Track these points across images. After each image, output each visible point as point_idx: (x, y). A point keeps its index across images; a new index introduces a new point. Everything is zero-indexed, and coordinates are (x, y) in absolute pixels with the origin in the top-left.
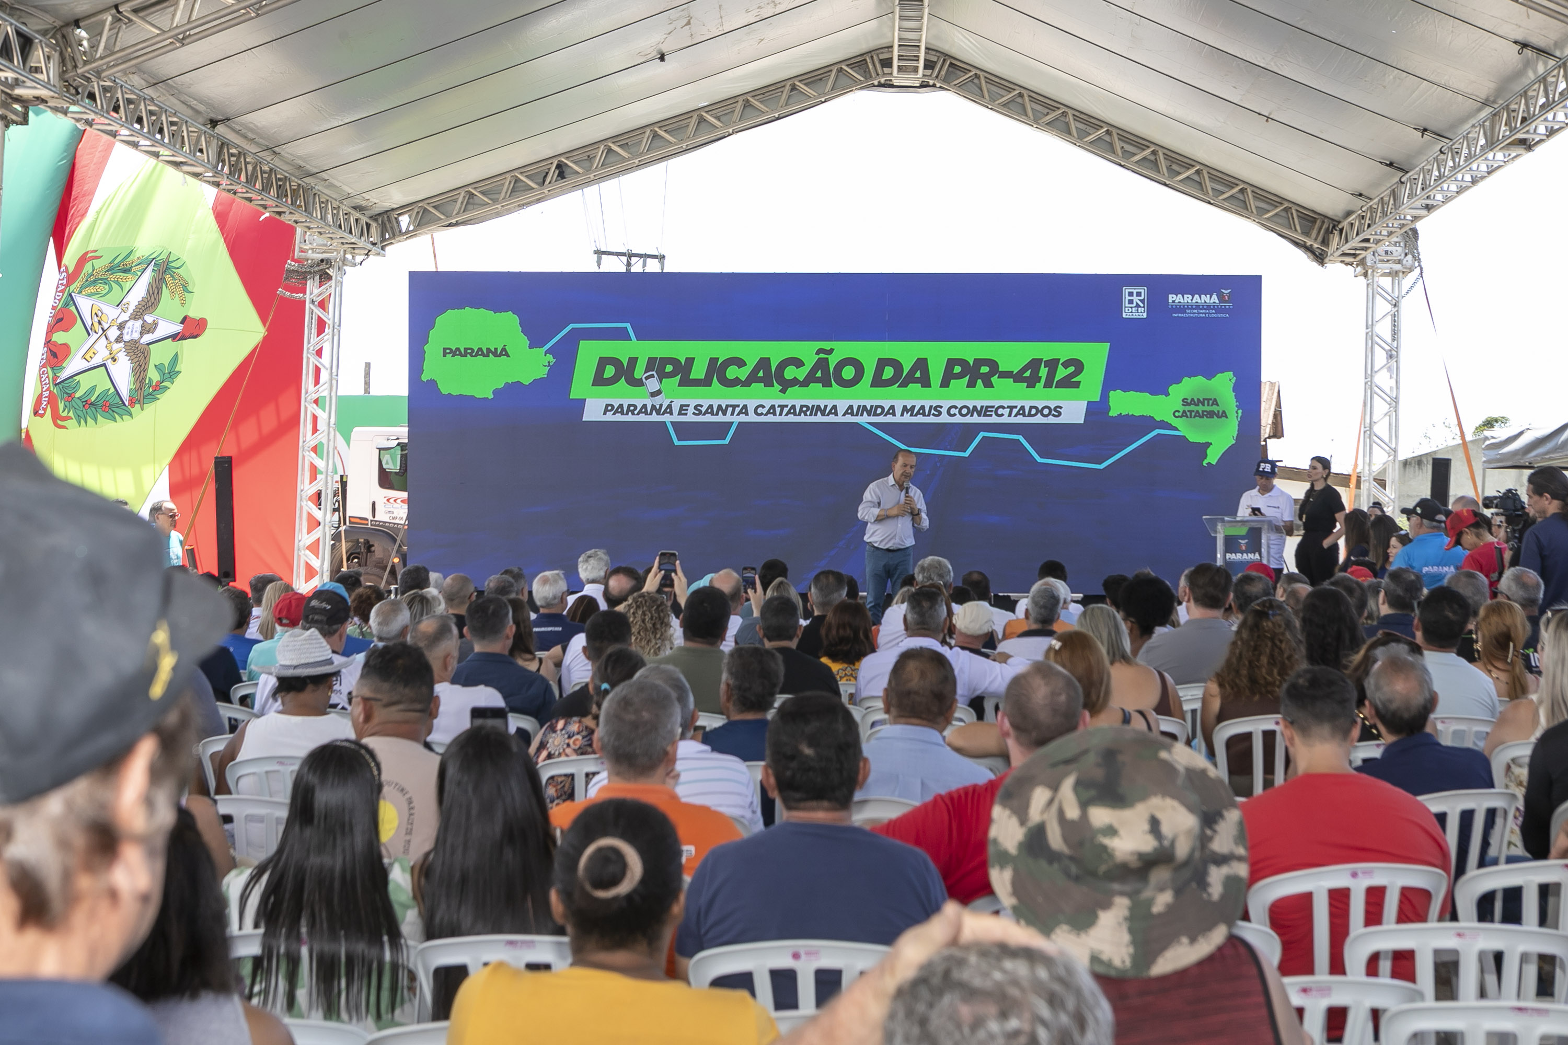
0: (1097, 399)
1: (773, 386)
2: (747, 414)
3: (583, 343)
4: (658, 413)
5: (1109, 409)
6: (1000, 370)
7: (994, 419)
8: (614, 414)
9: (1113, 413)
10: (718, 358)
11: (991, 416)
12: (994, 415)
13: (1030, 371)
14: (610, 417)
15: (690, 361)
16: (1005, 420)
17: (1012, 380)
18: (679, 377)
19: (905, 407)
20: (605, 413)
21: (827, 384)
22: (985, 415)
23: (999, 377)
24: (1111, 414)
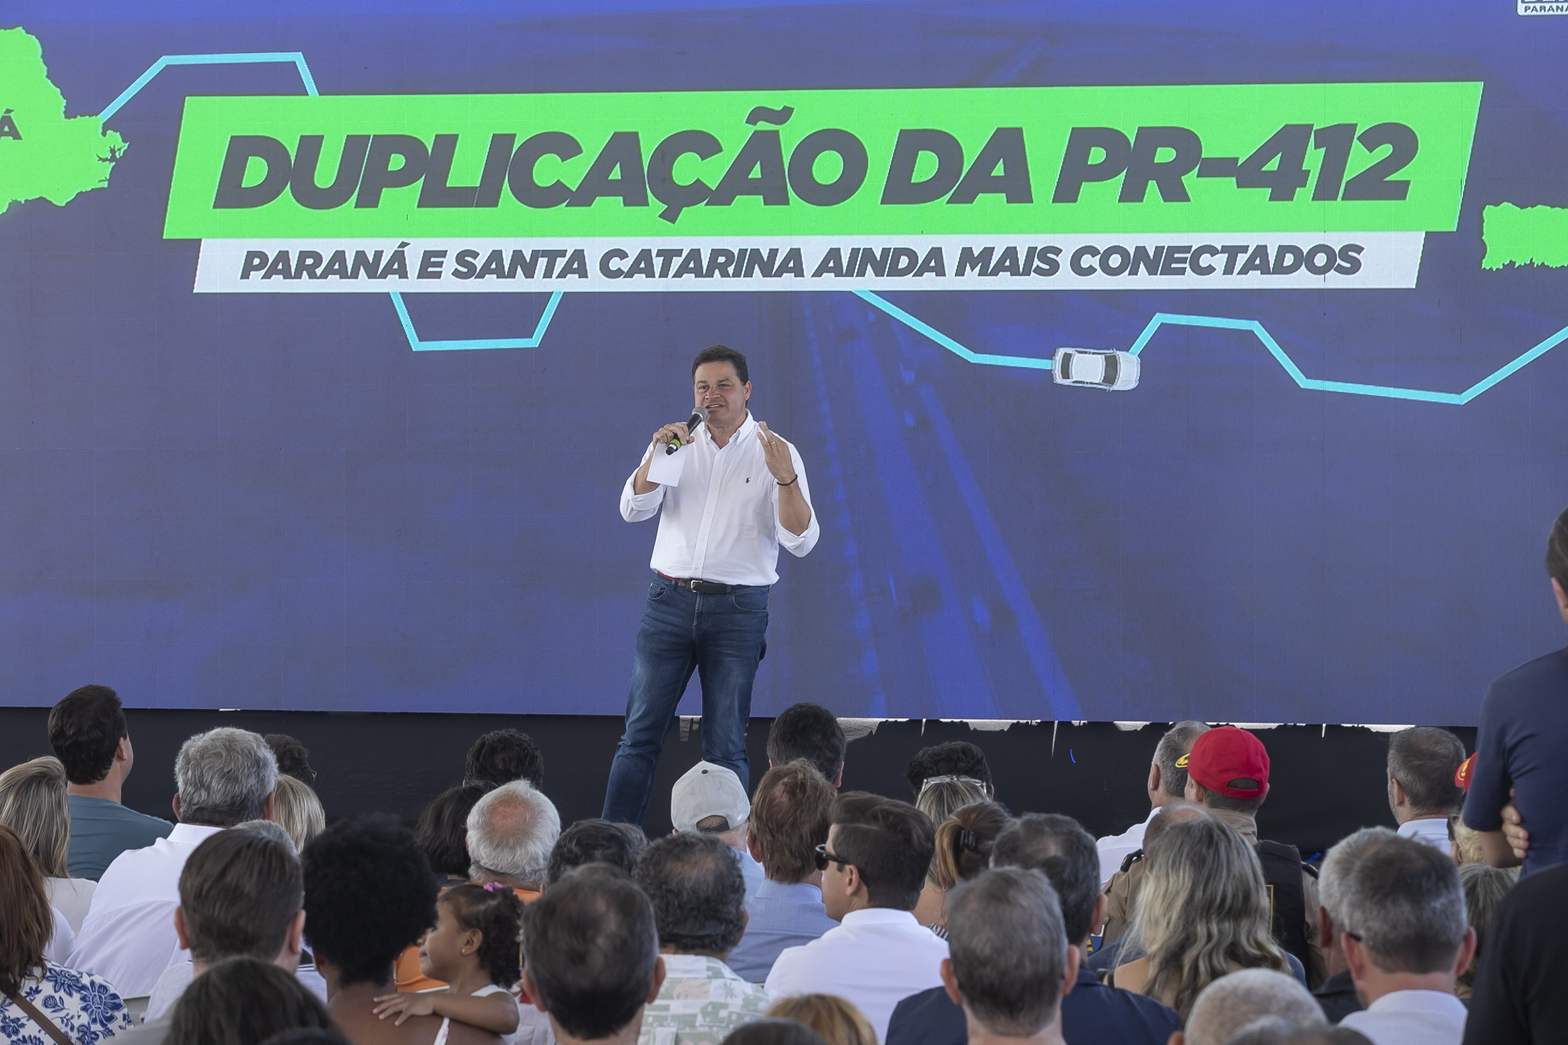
0: (1451, 225)
1: (647, 204)
2: (583, 273)
3: (194, 106)
4: (372, 274)
5: (1482, 250)
6: (1203, 156)
7: (1189, 281)
8: (267, 276)
9: (1492, 261)
10: (514, 136)
11: (1182, 272)
12: (1188, 270)
13: (1278, 158)
14: (257, 284)
15: (446, 143)
16: (1217, 281)
17: (1234, 179)
18: (420, 182)
19: (966, 254)
20: (245, 275)
21: (776, 197)
22: (1167, 271)
23: (1199, 175)
24: (1486, 264)
